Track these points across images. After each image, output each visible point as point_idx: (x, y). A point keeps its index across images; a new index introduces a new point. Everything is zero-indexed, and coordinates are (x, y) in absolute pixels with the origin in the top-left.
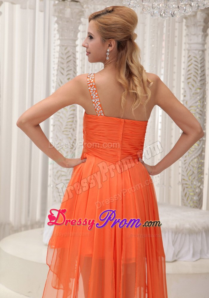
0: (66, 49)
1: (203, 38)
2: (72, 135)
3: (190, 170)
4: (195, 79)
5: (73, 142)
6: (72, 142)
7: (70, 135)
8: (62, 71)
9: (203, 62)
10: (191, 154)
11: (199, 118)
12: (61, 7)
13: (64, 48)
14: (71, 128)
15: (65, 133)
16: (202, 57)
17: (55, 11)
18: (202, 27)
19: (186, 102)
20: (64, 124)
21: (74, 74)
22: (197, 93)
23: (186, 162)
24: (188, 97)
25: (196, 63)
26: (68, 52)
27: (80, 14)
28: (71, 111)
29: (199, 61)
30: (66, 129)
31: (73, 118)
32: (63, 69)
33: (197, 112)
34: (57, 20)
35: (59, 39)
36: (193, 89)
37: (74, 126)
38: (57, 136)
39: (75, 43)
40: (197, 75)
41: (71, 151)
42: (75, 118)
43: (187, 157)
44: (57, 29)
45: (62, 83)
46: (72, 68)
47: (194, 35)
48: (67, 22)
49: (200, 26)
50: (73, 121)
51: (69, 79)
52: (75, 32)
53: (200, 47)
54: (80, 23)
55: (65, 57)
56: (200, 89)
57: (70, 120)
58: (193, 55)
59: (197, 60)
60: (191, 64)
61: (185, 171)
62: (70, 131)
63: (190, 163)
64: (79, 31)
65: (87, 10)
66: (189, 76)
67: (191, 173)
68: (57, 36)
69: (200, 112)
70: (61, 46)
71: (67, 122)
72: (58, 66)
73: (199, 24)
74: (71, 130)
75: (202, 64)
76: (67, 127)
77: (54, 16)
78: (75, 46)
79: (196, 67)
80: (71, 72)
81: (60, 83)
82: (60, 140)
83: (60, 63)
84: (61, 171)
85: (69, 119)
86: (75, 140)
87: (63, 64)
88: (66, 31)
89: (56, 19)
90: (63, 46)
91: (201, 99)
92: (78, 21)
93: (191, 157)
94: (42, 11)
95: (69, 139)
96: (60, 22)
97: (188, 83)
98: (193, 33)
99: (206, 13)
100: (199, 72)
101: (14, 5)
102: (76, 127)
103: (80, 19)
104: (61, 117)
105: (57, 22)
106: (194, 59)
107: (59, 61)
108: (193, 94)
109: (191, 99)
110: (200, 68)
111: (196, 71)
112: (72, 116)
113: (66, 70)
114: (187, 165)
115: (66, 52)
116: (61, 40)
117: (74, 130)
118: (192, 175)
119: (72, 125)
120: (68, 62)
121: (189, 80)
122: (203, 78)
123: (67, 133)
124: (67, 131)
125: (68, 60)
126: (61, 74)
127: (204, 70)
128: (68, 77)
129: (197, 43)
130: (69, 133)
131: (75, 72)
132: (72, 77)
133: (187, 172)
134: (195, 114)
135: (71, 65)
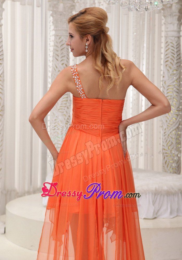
0: (59, 38)
1: (179, 26)
3: (170, 141)
4: (172, 62)
5: (68, 119)
6: (66, 118)
7: (65, 113)
8: (57, 57)
9: (179, 47)
10: (169, 127)
11: (176, 95)
12: (55, 3)
13: (58, 38)
15: (60, 110)
16: (178, 43)
17: (50, 6)
18: (177, 17)
19: (165, 82)
20: (60, 103)
21: (67, 60)
22: (174, 74)
23: (166, 133)
24: (166, 78)
25: (173, 48)
26: (62, 40)
27: (72, 7)
29: (175, 46)
30: (61, 108)
31: (67, 97)
32: (58, 56)
33: (174, 91)
34: (52, 14)
35: (54, 30)
36: (171, 71)
37: (68, 104)
38: (54, 114)
40: (173, 59)
42: (69, 97)
43: (166, 129)
44: (52, 21)
45: (57, 67)
46: (66, 55)
47: (171, 23)
48: (61, 15)
49: (175, 15)
50: (67, 100)
51: (63, 64)
53: (175, 34)
55: (59, 45)
56: (177, 70)
57: (64, 99)
58: (169, 41)
59: (173, 45)
60: (169, 49)
61: (165, 142)
62: (64, 109)
63: (169, 135)
65: (78, 5)
66: (167, 60)
67: (170, 143)
68: (52, 27)
69: (177, 91)
70: (56, 36)
71: (62, 101)
72: (54, 53)
73: (174, 14)
74: (66, 108)
75: (178, 49)
76: (62, 105)
77: (49, 10)
79: (173, 52)
80: (65, 58)
81: (55, 68)
82: (56, 117)
83: (55, 50)
84: (58, 144)
86: (69, 116)
87: (57, 51)
88: (60, 23)
89: (51, 12)
90: (57, 36)
91: (177, 79)
92: (70, 14)
93: (169, 130)
94: (38, 7)
95: (64, 116)
96: (55, 16)
97: (166, 65)
98: (170, 22)
100: (175, 56)
101: (15, 2)
102: (70, 106)
106: (171, 45)
107: (54, 49)
108: (171, 75)
109: (168, 79)
110: (176, 52)
111: (173, 55)
113: (60, 56)
114: (166, 136)
115: (60, 41)
116: (55, 30)
117: (68, 108)
118: (171, 145)
119: (66, 104)
120: (62, 50)
121: (167, 63)
122: (178, 61)
123: (62, 111)
124: (62, 109)
125: (62, 48)
126: (56, 60)
127: (179, 54)
128: (62, 62)
129: (173, 31)
130: (63, 111)
131: (68, 58)
132: (65, 62)
133: (167, 143)
134: (172, 92)
135: (64, 52)
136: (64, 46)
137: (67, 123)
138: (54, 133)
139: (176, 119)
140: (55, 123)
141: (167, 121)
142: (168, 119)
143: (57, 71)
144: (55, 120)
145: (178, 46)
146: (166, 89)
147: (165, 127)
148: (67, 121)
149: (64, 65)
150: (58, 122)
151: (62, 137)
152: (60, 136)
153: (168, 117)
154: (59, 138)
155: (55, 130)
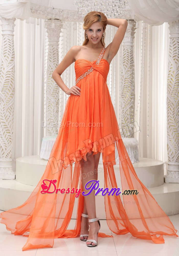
1: (132, 39)
3: (126, 117)
4: (128, 63)
5: (58, 101)
6: (57, 101)
10: (126, 106)
12: (49, 23)
13: (51, 46)
14: (56, 93)
15: (52, 95)
16: (131, 50)
17: (46, 24)
19: (123, 76)
20: (52, 90)
22: (129, 71)
23: (124, 111)
24: (124, 73)
25: (128, 54)
26: (54, 48)
27: (60, 26)
30: (53, 93)
32: (51, 58)
36: (127, 69)
37: (58, 91)
38: (48, 97)
39: (58, 43)
40: (128, 60)
41: (56, 106)
43: (124, 108)
45: (50, 66)
46: (56, 58)
47: (127, 37)
48: (53, 31)
49: (129, 32)
50: (57, 89)
52: (57, 37)
53: (131, 45)
54: (61, 32)
55: (52, 51)
56: (130, 68)
58: (126, 49)
59: (128, 52)
60: (125, 54)
61: (123, 118)
63: (126, 112)
64: (60, 37)
65: (64, 24)
66: (124, 61)
67: (126, 119)
68: (47, 40)
69: (131, 82)
70: (49, 45)
71: (54, 89)
72: (48, 57)
74: (56, 94)
77: (46, 28)
78: (58, 45)
79: (128, 56)
80: (56, 60)
82: (50, 99)
83: (49, 55)
85: (55, 87)
86: (59, 99)
87: (50, 55)
88: (52, 36)
89: (47, 30)
91: (131, 74)
92: (59, 31)
93: (126, 108)
94: (38, 25)
95: (55, 99)
96: (49, 31)
97: (124, 65)
99: (133, 25)
100: (130, 58)
101: (23, 21)
102: (59, 92)
103: (60, 30)
104: (50, 86)
105: (47, 32)
106: (127, 51)
107: (48, 54)
108: (127, 71)
109: (125, 74)
110: (130, 56)
111: (128, 58)
114: (124, 113)
115: (52, 48)
116: (49, 42)
117: (58, 93)
118: (127, 120)
120: (53, 54)
121: (124, 63)
122: (132, 62)
123: (54, 96)
127: (132, 57)
128: (54, 63)
129: (128, 42)
130: (55, 96)
131: (58, 60)
133: (124, 118)
134: (128, 83)
135: (55, 56)
136: (55, 52)
137: (57, 104)
138: (49, 111)
139: (131, 101)
140: (49, 104)
141: (124, 102)
142: (125, 101)
143: (50, 68)
144: (49, 102)
145: (131, 52)
146: (124, 81)
147: (123, 106)
149: (55, 65)
150: (51, 103)
151: (54, 114)
152: (52, 113)
153: (125, 99)
154: (52, 115)
155: (49, 109)
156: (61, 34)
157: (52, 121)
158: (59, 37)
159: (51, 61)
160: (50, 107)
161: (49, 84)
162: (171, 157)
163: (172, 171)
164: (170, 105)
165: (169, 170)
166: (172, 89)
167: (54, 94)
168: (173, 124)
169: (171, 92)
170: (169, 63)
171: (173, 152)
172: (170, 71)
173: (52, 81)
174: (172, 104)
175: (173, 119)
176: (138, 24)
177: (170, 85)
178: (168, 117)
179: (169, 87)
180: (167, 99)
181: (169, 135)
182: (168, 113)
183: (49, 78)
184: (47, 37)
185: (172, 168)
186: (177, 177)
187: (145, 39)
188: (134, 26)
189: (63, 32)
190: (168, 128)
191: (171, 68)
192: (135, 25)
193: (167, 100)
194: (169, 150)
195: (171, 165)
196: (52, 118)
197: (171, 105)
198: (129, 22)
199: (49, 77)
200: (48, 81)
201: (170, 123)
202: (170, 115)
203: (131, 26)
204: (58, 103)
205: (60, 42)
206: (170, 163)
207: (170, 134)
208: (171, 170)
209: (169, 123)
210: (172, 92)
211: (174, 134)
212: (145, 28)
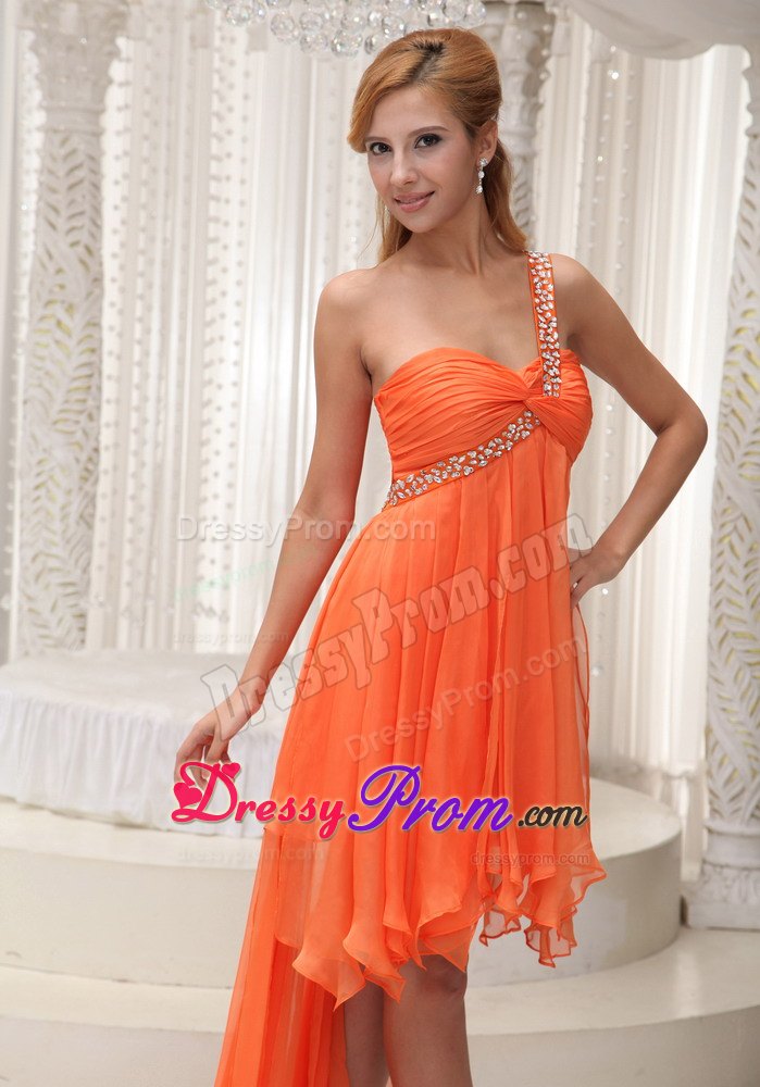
0: (64, 142)
1: (526, 116)
2: (85, 433)
5: (90, 459)
6: (83, 457)
7: (79, 435)
8: (52, 216)
9: (525, 196)
13: (57, 138)
14: (81, 412)
15: (60, 426)
18: (520, 79)
20: (59, 397)
21: (94, 229)
26: (74, 151)
27: (115, 21)
28: (82, 353)
30: (64, 415)
31: (90, 376)
32: (56, 210)
34: (35, 42)
35: (41, 107)
37: (90, 403)
38: (33, 437)
39: (96, 123)
41: (81, 489)
42: (96, 376)
44: (36, 71)
45: (50, 257)
46: (87, 207)
48: (69, 49)
49: (514, 73)
50: (89, 388)
51: (74, 244)
52: (95, 84)
54: (114, 54)
55: (61, 170)
57: (76, 384)
62: (77, 422)
64: (110, 82)
65: (135, 10)
68: (36, 96)
70: (49, 130)
71: (69, 391)
72: (40, 199)
73: (511, 66)
74: (83, 418)
75: (521, 202)
76: (66, 406)
77: (25, 27)
78: (97, 134)
80: (84, 221)
81: (45, 259)
82: (45, 450)
83: (47, 189)
84: (48, 555)
85: (75, 379)
86: (96, 450)
87: (54, 191)
88: (64, 80)
89: (32, 37)
90: (56, 131)
92: (107, 48)
95: (76, 448)
96: (44, 50)
99: (536, 33)
102: (99, 408)
103: (112, 41)
104: (47, 373)
105: (34, 48)
107: (41, 184)
112: (86, 371)
113: (65, 213)
115: (63, 152)
116: (48, 110)
117: (91, 417)
119: (84, 401)
120: (71, 187)
123: (66, 429)
124: (66, 420)
125: (72, 180)
126: (49, 229)
128: (72, 237)
130: (73, 428)
131: (95, 224)
132: (84, 237)
135: (80, 199)
136: (80, 174)
137: (86, 475)
138: (36, 511)
140: (38, 475)
143: (51, 268)
144: (40, 462)
148: (87, 470)
149: (80, 249)
150: (52, 469)
151: (64, 531)
152: (57, 526)
154: (54, 533)
155: (38, 504)
156: (117, 70)
157: (52, 563)
158: (101, 83)
159: (53, 226)
160: (42, 492)
161: (42, 358)
162: (725, 796)
163: (727, 866)
164: (729, 528)
165: (710, 858)
166: (746, 437)
167: (73, 417)
168: (742, 629)
169: (738, 453)
170: (738, 282)
171: (735, 770)
172: (738, 331)
173: (57, 342)
174: (741, 524)
175: (744, 602)
176: (568, 33)
177: (733, 411)
178: (716, 587)
179: (727, 425)
180: (714, 491)
181: (716, 680)
182: (719, 569)
183: (44, 325)
184: (34, 83)
185: (726, 853)
186: (753, 900)
187: (600, 128)
188: (544, 39)
189: (128, 60)
190: (716, 648)
191: (745, 313)
192: (551, 34)
193: (716, 498)
194: (718, 755)
195: (720, 834)
196: (54, 551)
197: (735, 528)
198: (516, 16)
199: (42, 319)
200: (38, 344)
201: (724, 620)
202: (730, 579)
203: (528, 38)
204: (89, 474)
205: (113, 120)
206: (718, 825)
207: (726, 675)
208: (723, 860)
209: (719, 619)
210: (747, 454)
211: (746, 676)
212: (604, 62)
